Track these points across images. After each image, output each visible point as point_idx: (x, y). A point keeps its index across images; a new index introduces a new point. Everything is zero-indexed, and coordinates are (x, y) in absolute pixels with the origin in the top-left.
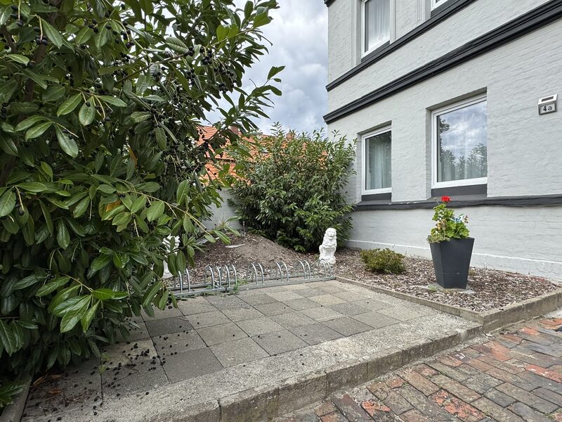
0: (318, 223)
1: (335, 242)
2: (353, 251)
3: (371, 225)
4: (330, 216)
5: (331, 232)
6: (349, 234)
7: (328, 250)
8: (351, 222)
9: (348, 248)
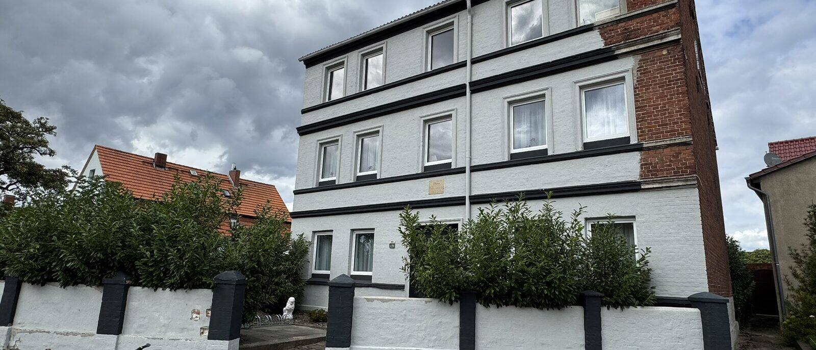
0: (283, 294)
1: (293, 305)
2: (303, 312)
3: (316, 295)
4: (291, 289)
5: (292, 299)
6: (301, 301)
7: (289, 311)
8: (304, 292)
9: (299, 311)
